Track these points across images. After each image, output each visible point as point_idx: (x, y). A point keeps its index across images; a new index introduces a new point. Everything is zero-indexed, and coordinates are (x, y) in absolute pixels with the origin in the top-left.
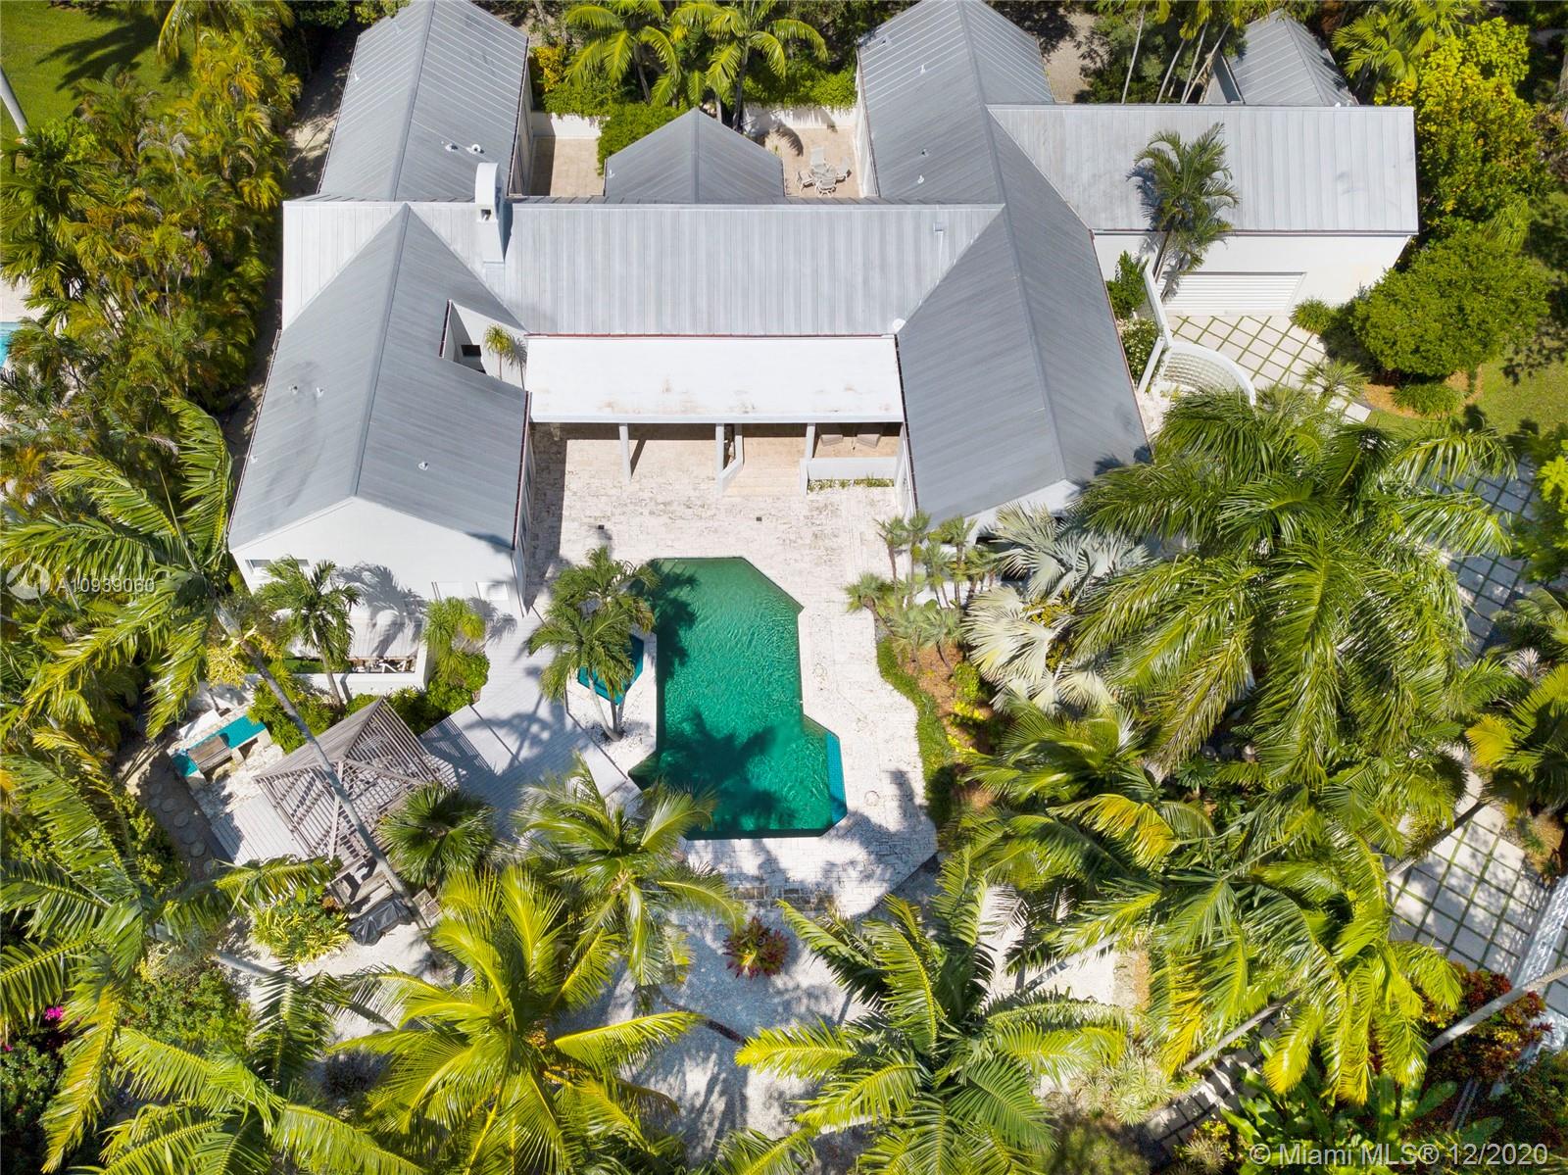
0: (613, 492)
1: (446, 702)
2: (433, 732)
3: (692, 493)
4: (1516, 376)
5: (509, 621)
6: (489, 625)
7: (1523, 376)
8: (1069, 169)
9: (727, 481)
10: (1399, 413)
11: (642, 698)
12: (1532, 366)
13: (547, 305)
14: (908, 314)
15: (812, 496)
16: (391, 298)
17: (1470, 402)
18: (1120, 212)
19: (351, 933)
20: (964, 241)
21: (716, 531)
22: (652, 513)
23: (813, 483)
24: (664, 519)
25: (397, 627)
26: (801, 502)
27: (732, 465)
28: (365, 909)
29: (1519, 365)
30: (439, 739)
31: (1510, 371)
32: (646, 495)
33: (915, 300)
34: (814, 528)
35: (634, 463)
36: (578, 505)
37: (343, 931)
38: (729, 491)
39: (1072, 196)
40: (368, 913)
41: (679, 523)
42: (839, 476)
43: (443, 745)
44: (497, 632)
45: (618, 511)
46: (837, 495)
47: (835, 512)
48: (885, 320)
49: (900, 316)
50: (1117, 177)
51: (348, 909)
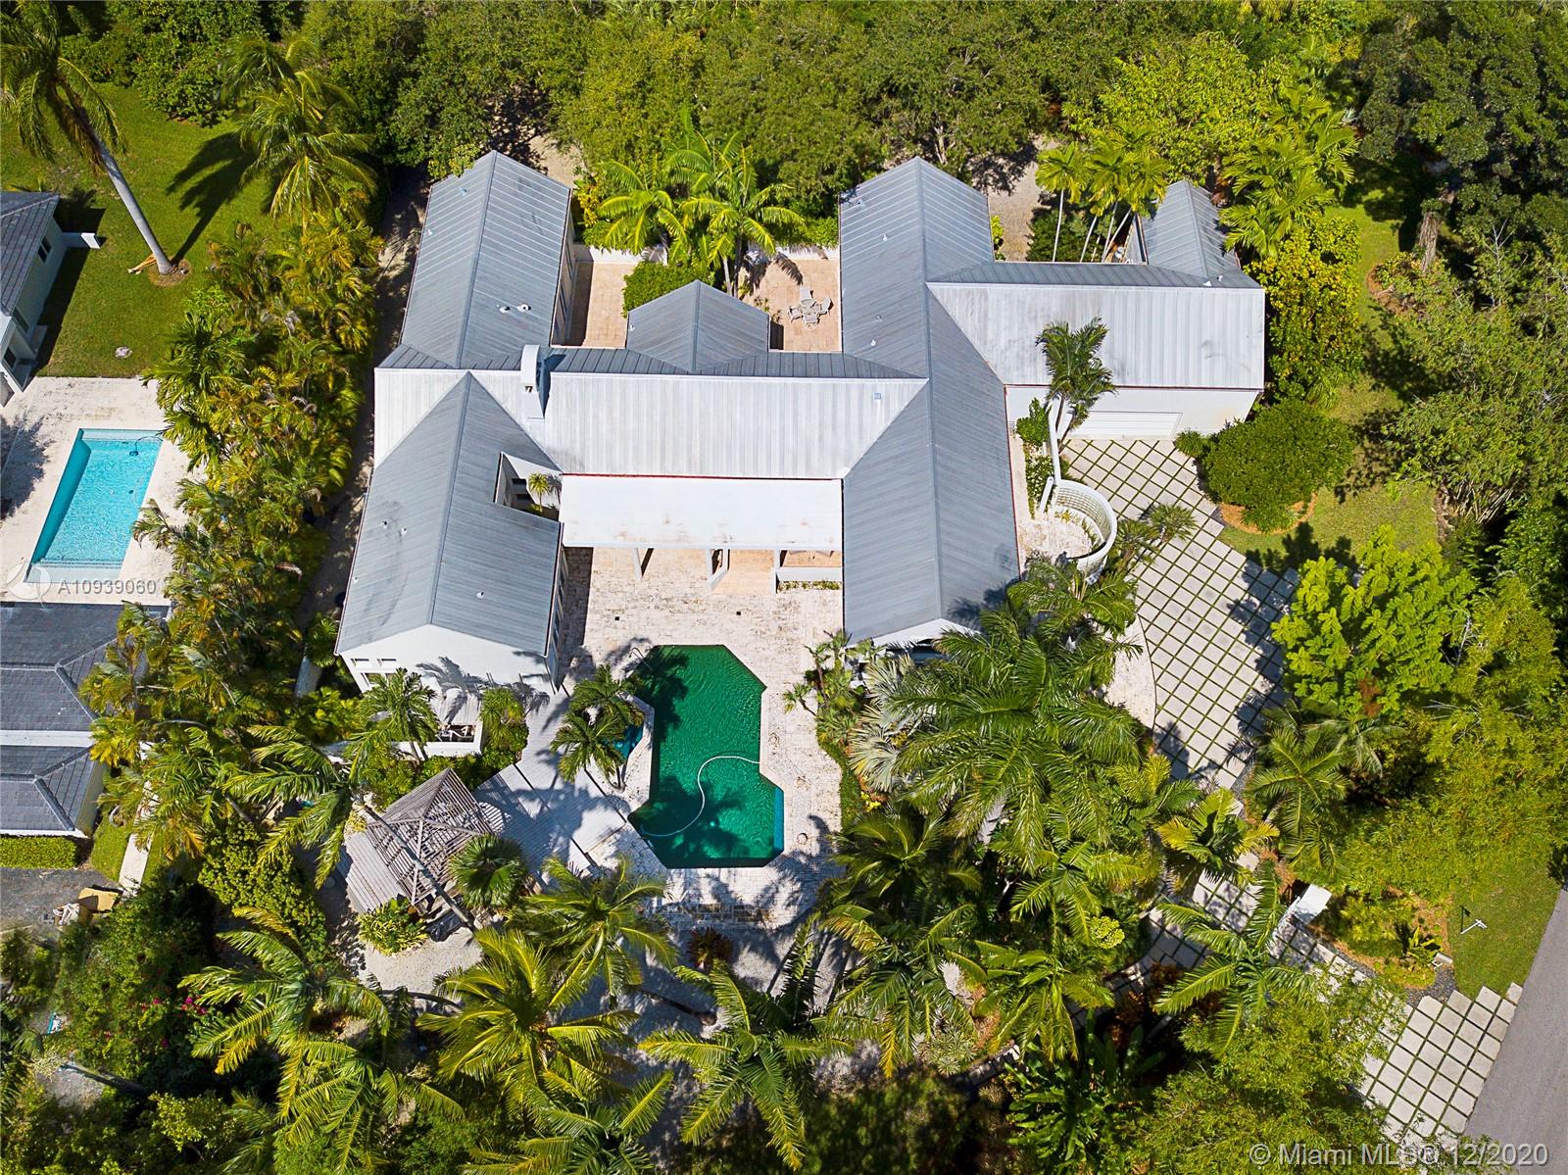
0: (626, 589)
1: (496, 762)
2: (487, 785)
3: (689, 591)
4: (1343, 496)
5: (544, 696)
6: (529, 700)
7: (1349, 495)
8: (990, 336)
9: (714, 585)
10: (1246, 529)
11: (640, 760)
12: (1358, 488)
13: (577, 452)
14: (852, 464)
15: (780, 594)
16: (457, 456)
17: (1303, 520)
18: (1028, 370)
19: (429, 933)
20: (897, 408)
21: (705, 624)
22: (656, 607)
23: (782, 584)
24: (666, 612)
25: (462, 699)
26: (771, 598)
27: (719, 570)
28: (438, 916)
29: (1348, 486)
30: (491, 791)
31: (1340, 492)
32: (653, 592)
33: (858, 453)
34: (780, 622)
35: (643, 568)
36: (600, 599)
37: (422, 932)
38: (717, 590)
39: (991, 357)
40: (440, 919)
41: (678, 616)
42: (801, 579)
43: (494, 795)
44: (535, 706)
45: (630, 605)
46: (800, 595)
47: (797, 609)
48: (834, 469)
49: (846, 465)
50: (1028, 343)
51: (426, 916)
